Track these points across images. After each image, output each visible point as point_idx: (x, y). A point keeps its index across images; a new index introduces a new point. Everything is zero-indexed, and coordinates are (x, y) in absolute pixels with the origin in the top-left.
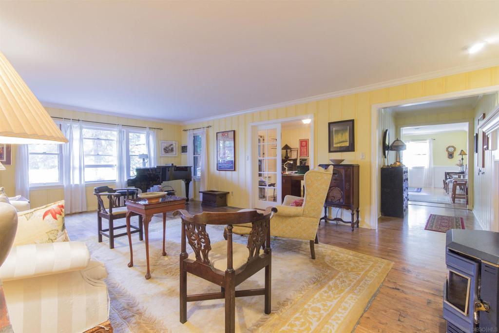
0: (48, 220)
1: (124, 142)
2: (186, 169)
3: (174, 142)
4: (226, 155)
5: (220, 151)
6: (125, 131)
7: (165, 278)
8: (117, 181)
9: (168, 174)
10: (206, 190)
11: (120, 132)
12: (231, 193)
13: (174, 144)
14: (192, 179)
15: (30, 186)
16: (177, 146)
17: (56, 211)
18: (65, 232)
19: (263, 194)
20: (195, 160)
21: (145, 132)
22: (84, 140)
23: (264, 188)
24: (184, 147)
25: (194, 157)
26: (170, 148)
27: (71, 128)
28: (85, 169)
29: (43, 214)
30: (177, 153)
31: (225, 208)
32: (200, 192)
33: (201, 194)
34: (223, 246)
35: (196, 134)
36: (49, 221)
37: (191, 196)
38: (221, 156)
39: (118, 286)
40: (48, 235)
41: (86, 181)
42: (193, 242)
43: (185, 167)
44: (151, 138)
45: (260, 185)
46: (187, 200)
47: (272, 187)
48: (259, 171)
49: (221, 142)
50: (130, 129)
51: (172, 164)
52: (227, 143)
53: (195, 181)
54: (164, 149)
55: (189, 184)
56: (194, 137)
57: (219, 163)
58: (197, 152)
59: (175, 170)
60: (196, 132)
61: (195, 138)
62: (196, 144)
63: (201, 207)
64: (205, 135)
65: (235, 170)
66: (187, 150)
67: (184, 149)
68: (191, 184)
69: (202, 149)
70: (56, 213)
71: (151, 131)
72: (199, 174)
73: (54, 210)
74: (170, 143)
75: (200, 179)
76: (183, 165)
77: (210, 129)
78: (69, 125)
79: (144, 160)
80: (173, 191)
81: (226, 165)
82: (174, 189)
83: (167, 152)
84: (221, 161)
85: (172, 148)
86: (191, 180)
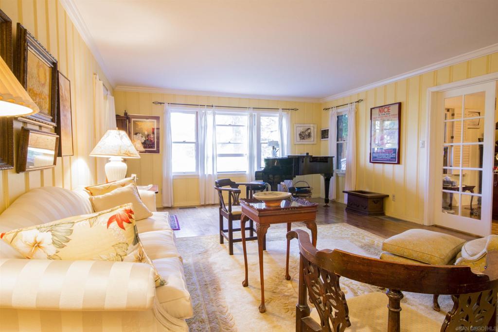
0: (113, 229)
1: (255, 127)
2: (326, 160)
3: (312, 125)
4: (385, 141)
5: (375, 135)
6: (256, 114)
7: (284, 319)
8: (247, 173)
9: (302, 166)
10: (353, 189)
11: (251, 116)
12: (391, 197)
13: (312, 128)
14: (334, 174)
15: (173, 175)
16: (315, 130)
17: (123, 218)
18: (139, 245)
19: (448, 201)
20: (339, 147)
21: (278, 115)
22: (217, 127)
23: (451, 194)
24: (325, 130)
25: (338, 144)
26: (307, 133)
27: (205, 115)
28: (218, 158)
29: (107, 220)
30: (315, 139)
31: (381, 217)
32: (344, 192)
33: (346, 195)
34: (377, 307)
35: (341, 112)
36: (115, 231)
37: (332, 196)
38: (377, 143)
39: (227, 311)
40: (115, 249)
41: (218, 171)
42: (317, 297)
43: (325, 157)
44: (284, 121)
45: (444, 188)
46: (327, 201)
47: (468, 193)
48: (444, 166)
49: (378, 123)
50: (261, 112)
51: (307, 154)
52: (387, 123)
53: (337, 176)
54: (300, 135)
55: (329, 180)
56: (338, 117)
57: (374, 153)
58: (342, 137)
59: (310, 161)
60: (340, 110)
61: (340, 119)
62: (340, 127)
63: (345, 213)
64: (353, 114)
65: (399, 163)
66: (328, 135)
67: (325, 134)
68: (333, 180)
69: (348, 134)
70: (123, 220)
71: (285, 113)
72: (343, 167)
73: (120, 216)
74: (307, 126)
75: (345, 174)
76: (322, 155)
77: (361, 104)
78: (203, 111)
79: (274, 148)
80: (309, 187)
81: (384, 156)
82: (310, 186)
83: (303, 139)
84: (376, 149)
85: (310, 133)
86: (332, 176)
